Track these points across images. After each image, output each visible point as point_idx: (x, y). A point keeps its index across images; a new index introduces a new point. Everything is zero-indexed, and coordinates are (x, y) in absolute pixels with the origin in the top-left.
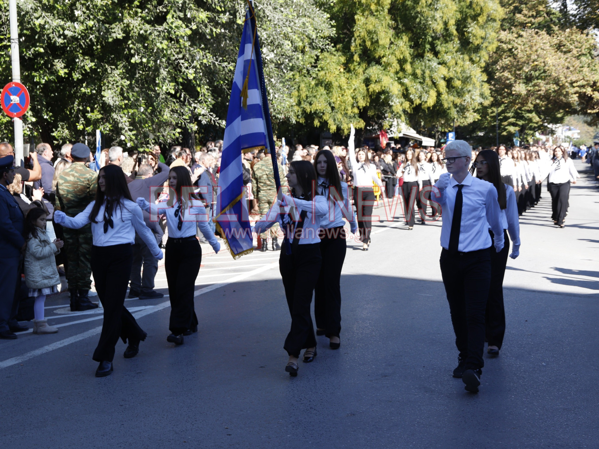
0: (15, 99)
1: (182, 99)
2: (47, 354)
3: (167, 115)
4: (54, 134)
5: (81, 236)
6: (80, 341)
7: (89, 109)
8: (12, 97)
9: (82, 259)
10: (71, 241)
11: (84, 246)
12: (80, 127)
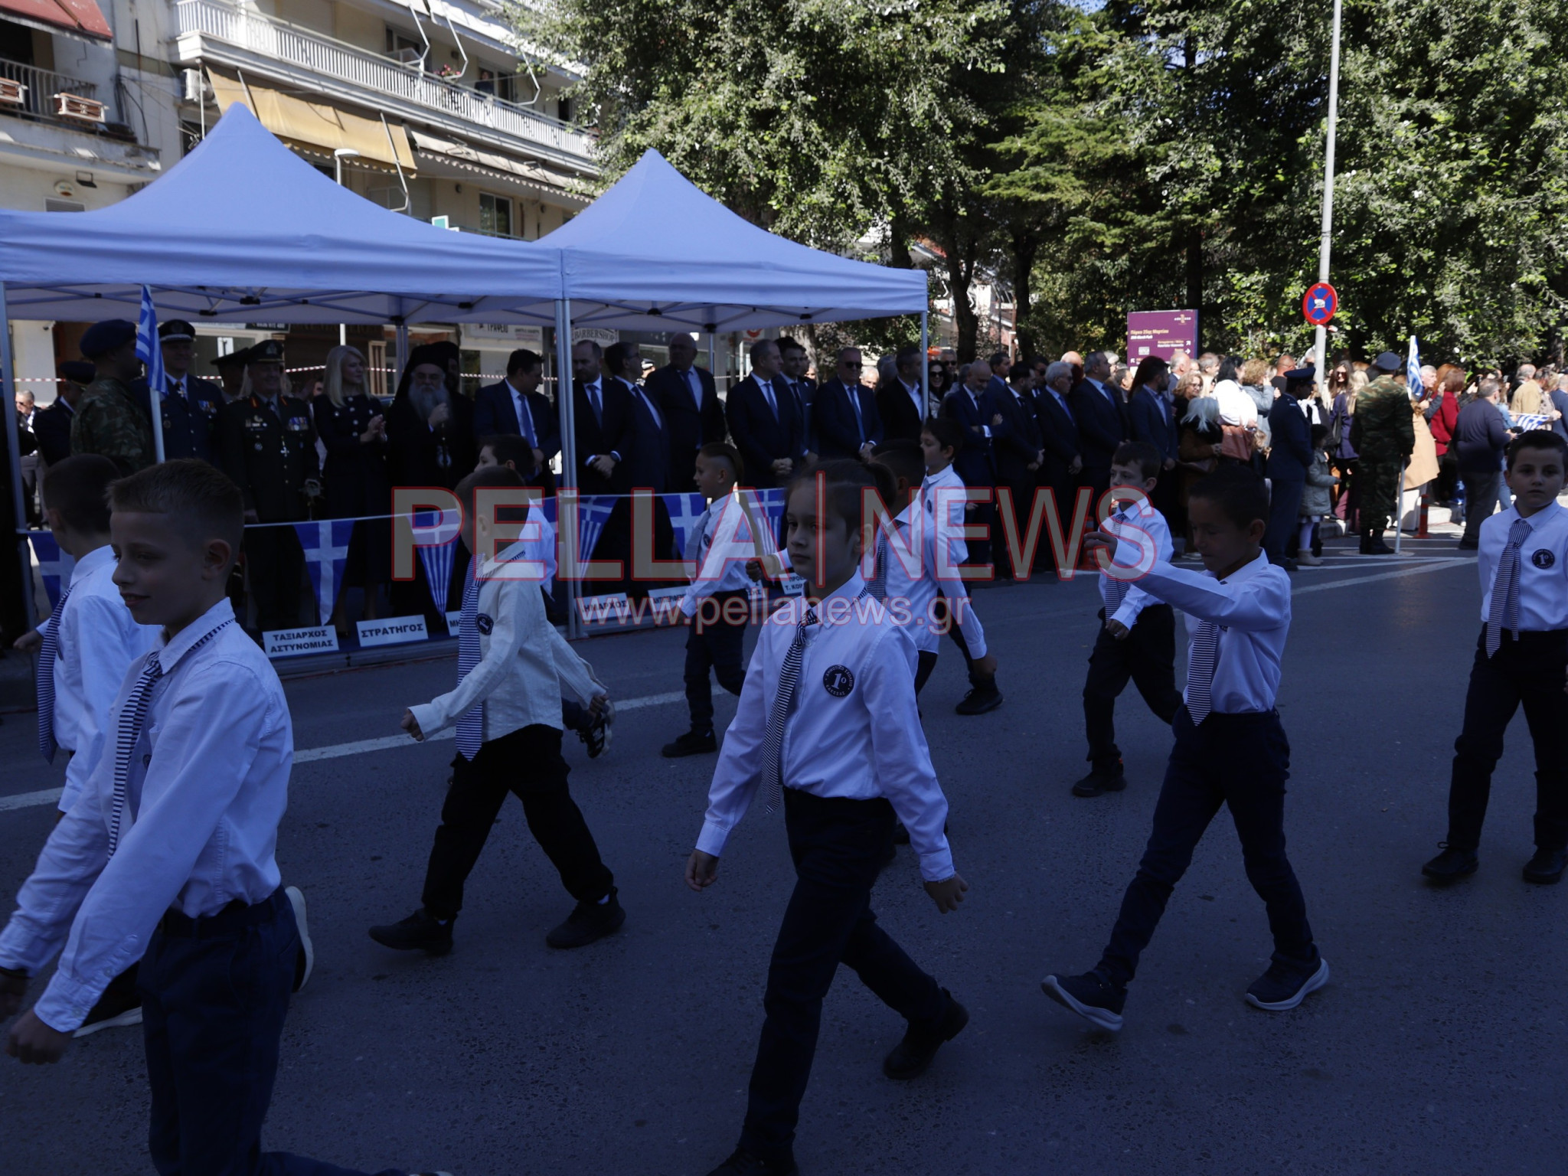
0: (1320, 303)
1: (1546, 299)
2: (1323, 591)
3: (1519, 319)
4: (1365, 347)
5: (1380, 465)
6: (1364, 584)
7: (1415, 313)
8: (1317, 301)
9: (1379, 492)
10: (1366, 470)
11: (1382, 477)
12: (1401, 337)
